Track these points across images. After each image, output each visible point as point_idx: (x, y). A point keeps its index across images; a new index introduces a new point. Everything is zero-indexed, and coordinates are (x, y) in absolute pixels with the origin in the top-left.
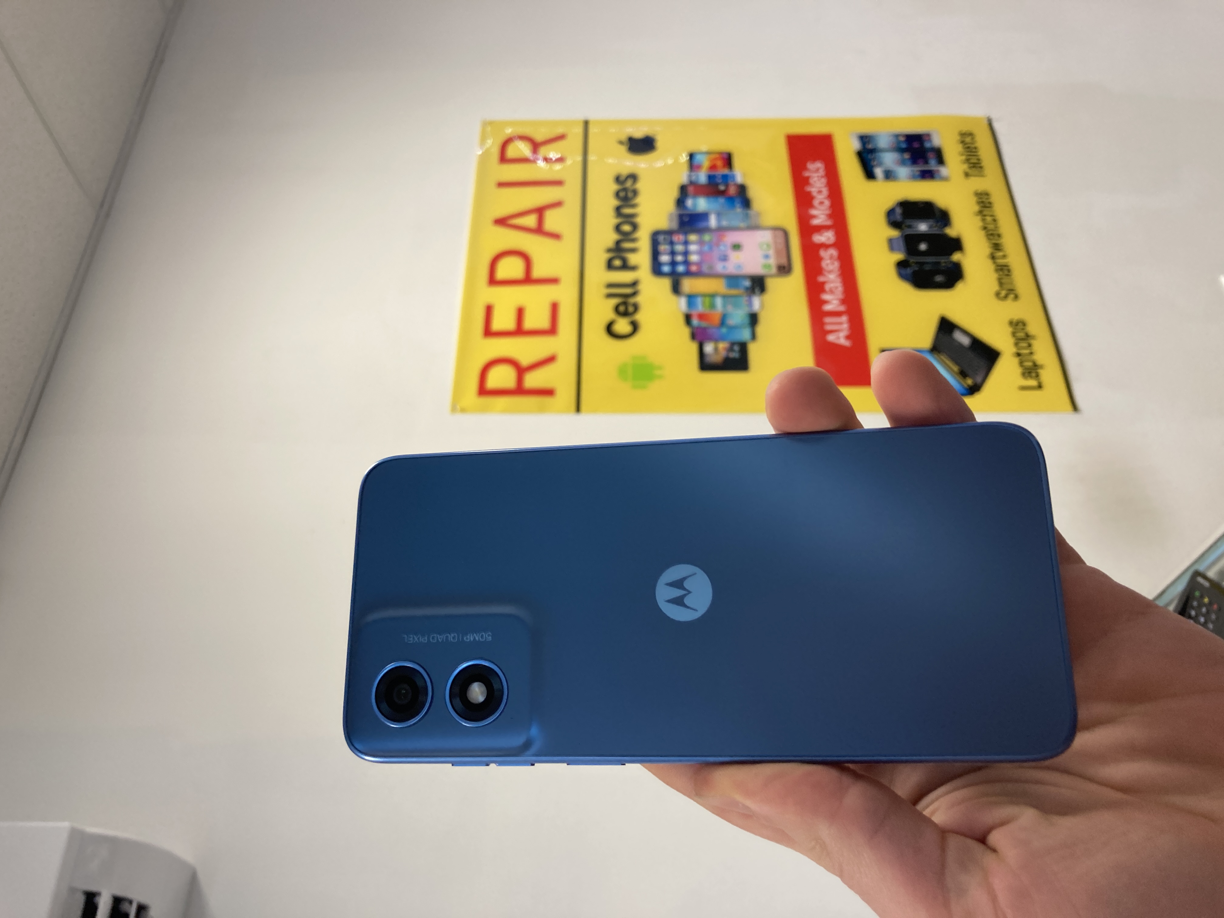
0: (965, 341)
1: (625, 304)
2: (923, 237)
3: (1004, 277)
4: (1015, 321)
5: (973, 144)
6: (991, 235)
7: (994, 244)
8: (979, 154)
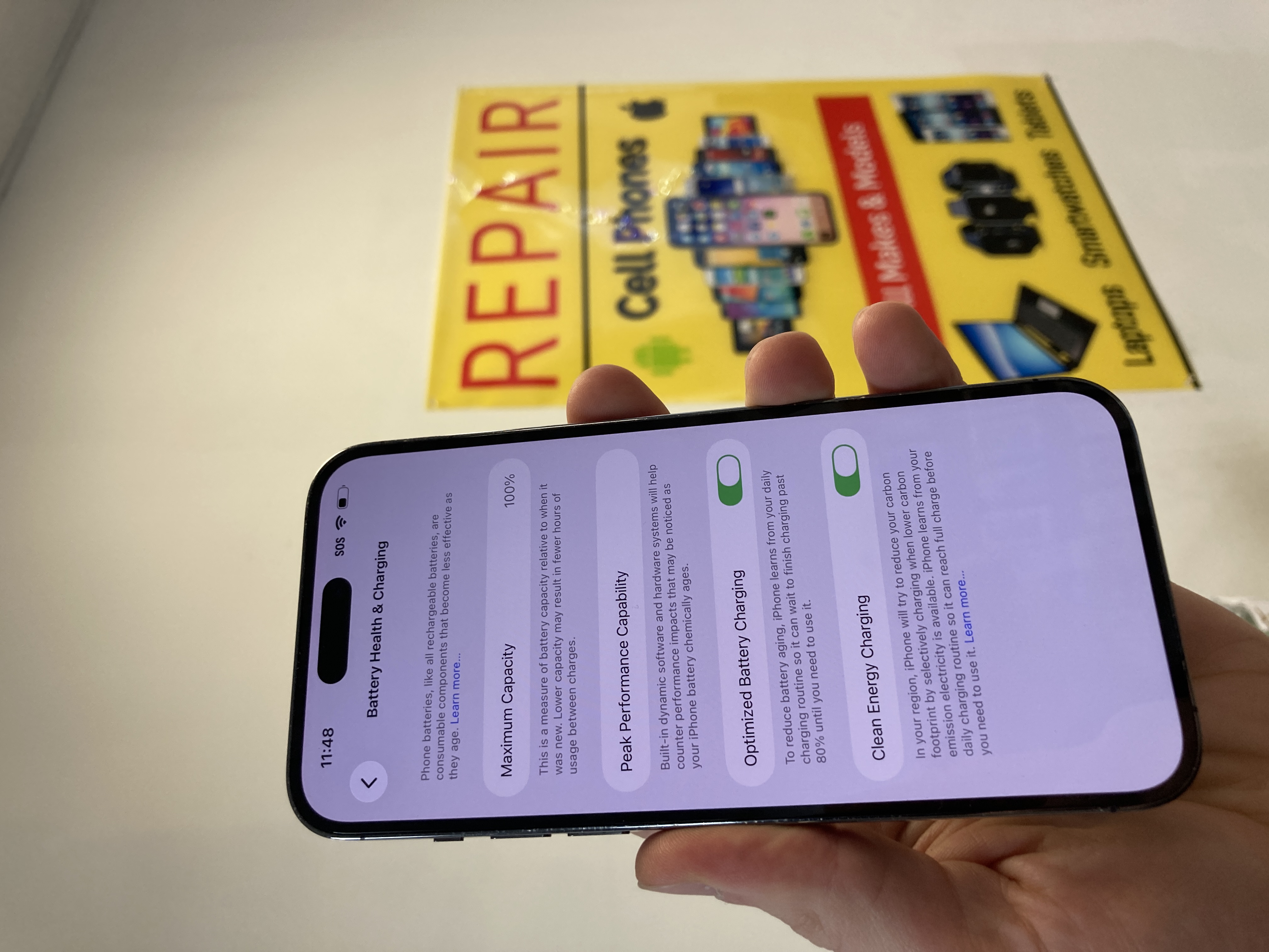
0: (1053, 312)
1: (639, 278)
2: (988, 200)
3: (1089, 242)
4: (1108, 288)
5: (1033, 103)
6: (1068, 197)
7: (1073, 207)
8: (1041, 113)
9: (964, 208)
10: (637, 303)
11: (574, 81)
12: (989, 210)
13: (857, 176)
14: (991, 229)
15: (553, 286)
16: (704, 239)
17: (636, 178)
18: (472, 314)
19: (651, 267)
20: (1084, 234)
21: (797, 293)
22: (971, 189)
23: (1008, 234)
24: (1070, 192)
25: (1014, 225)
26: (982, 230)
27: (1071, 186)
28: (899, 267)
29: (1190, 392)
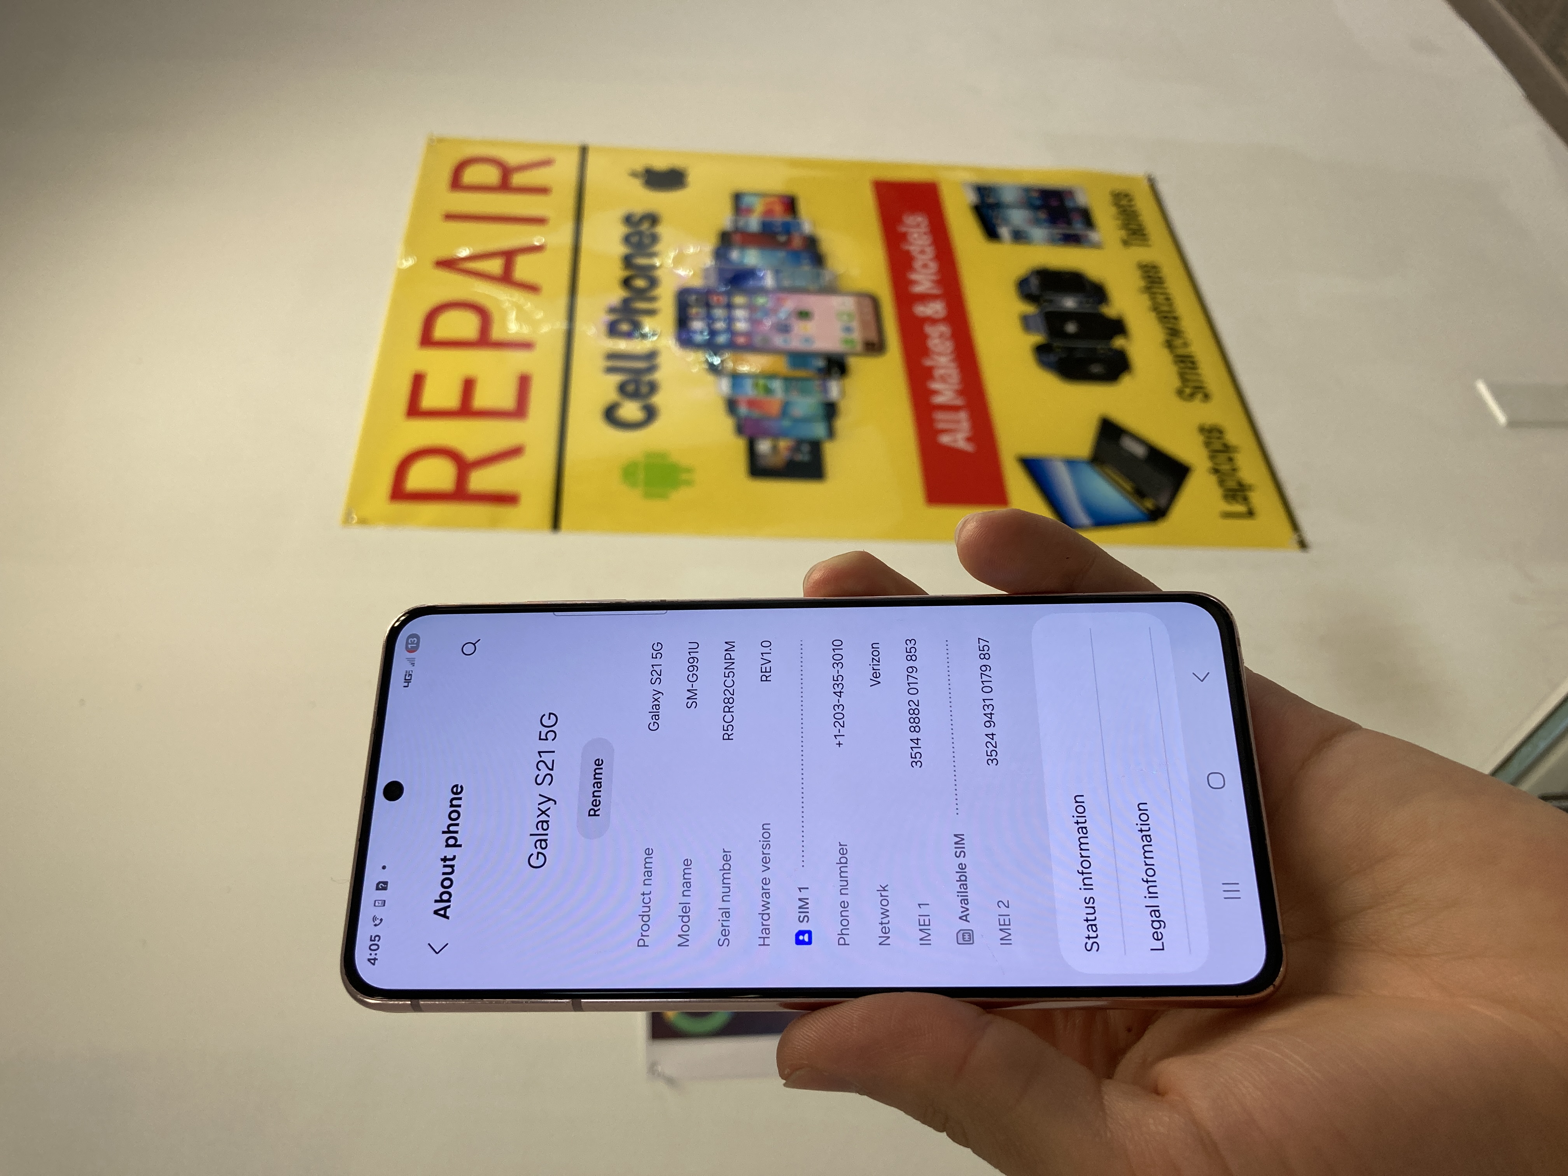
0: (1139, 451)
1: (635, 382)
2: (1068, 316)
3: (1187, 371)
4: (1207, 427)
5: (1131, 206)
6: (1166, 317)
7: (1171, 329)
8: (1141, 218)
9: (1040, 322)
10: (631, 410)
11: (575, 139)
12: (1071, 328)
13: (914, 276)
14: (1071, 350)
15: (524, 383)
16: (722, 338)
17: (641, 261)
18: (415, 411)
19: (652, 369)
20: (1182, 362)
21: (830, 411)
22: (1051, 301)
23: (1092, 357)
24: (1169, 312)
25: (1100, 346)
26: (1058, 351)
27: (1171, 305)
28: (956, 387)
29: (1296, 554)
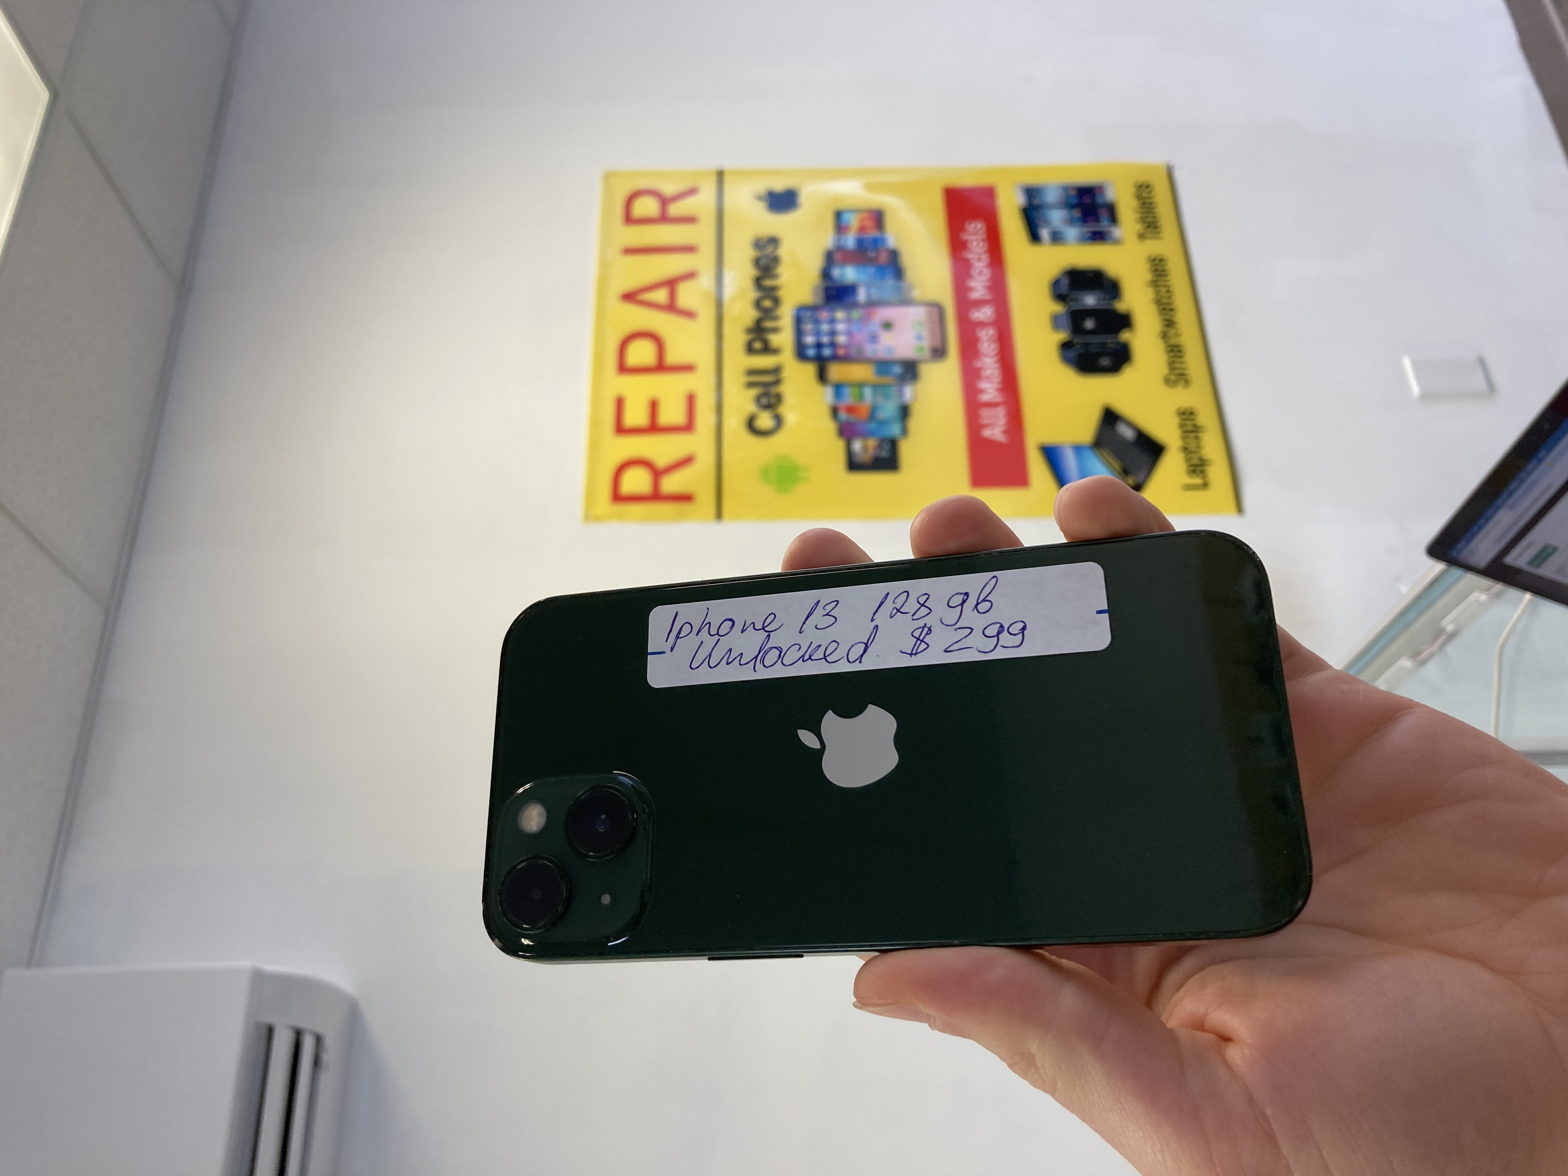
0: (1129, 434)
2: (1089, 312)
3: (1175, 359)
4: (1182, 411)
5: (1150, 198)
6: (1164, 309)
7: (1167, 320)
8: (1156, 210)
9: (1065, 321)
10: (765, 421)
11: (713, 165)
12: (1089, 324)
13: (972, 284)
14: (1087, 345)
15: (691, 400)
16: (827, 352)
17: (768, 283)
18: (620, 429)
19: (777, 382)
20: (1172, 351)
21: (905, 412)
22: (1076, 300)
23: (1103, 351)
24: (1166, 304)
26: (1078, 346)
27: (1169, 297)
28: (997, 386)
